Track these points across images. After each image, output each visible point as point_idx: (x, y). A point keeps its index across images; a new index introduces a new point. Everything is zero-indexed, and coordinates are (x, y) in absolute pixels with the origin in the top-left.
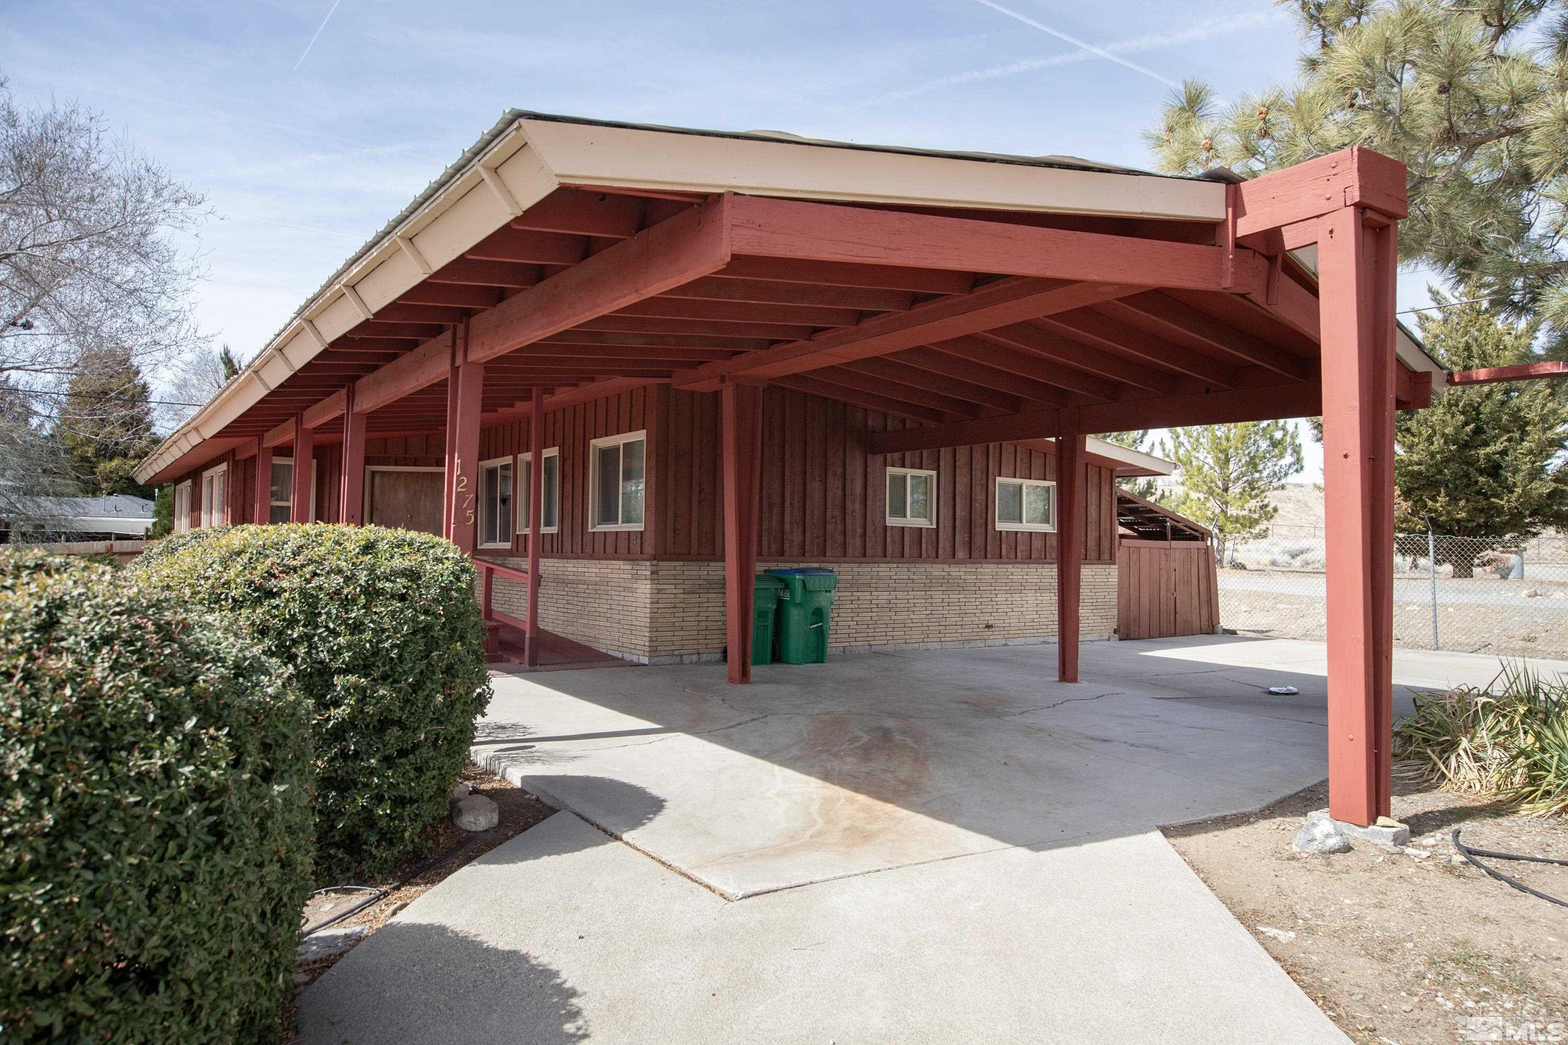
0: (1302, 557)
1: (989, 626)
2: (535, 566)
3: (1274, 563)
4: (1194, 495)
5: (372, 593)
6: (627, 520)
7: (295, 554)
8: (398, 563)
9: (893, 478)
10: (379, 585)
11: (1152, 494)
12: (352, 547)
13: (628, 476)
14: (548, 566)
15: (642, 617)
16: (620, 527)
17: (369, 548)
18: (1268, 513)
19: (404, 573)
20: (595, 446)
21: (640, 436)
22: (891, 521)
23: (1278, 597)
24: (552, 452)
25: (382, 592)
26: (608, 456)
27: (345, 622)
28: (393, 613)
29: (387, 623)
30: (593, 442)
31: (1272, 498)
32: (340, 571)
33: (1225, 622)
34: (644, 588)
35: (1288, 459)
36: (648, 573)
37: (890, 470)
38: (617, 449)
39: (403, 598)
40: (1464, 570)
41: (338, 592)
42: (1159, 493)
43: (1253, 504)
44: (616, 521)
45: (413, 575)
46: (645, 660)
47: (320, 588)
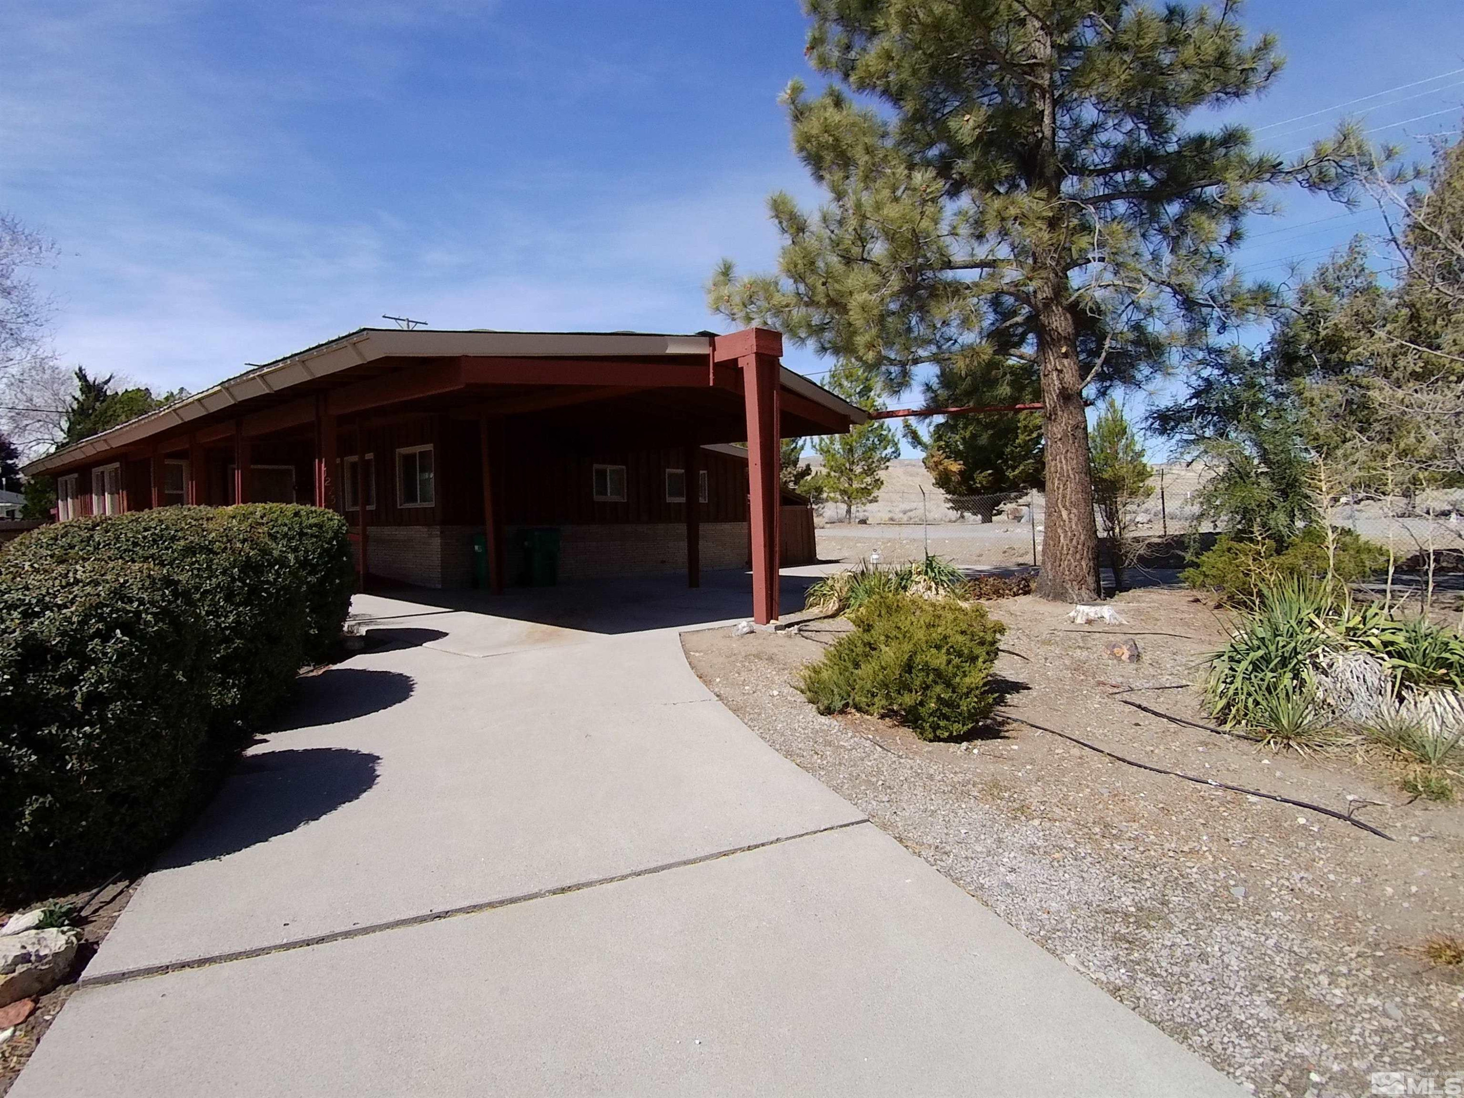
0: (909, 514)
1: (663, 562)
2: (364, 530)
3: (892, 519)
4: (833, 474)
5: (302, 534)
6: (423, 500)
7: (262, 517)
8: (312, 521)
9: (597, 471)
10: (305, 531)
11: (809, 474)
12: (290, 514)
13: (423, 470)
14: (372, 530)
15: (436, 560)
16: (418, 505)
17: (297, 514)
18: (878, 483)
19: (315, 525)
20: (399, 454)
21: (429, 447)
22: (597, 498)
23: (859, 540)
24: (369, 456)
25: (307, 534)
26: (409, 459)
27: (290, 547)
28: (312, 543)
29: (310, 547)
30: (397, 450)
31: (881, 474)
32: (286, 525)
33: (819, 557)
34: (437, 542)
35: (889, 450)
36: (439, 533)
37: (596, 466)
38: (414, 455)
39: (316, 537)
40: (987, 519)
41: (286, 534)
42: (813, 474)
43: (868, 480)
44: (416, 501)
45: (320, 526)
46: (440, 587)
47: (278, 532)
